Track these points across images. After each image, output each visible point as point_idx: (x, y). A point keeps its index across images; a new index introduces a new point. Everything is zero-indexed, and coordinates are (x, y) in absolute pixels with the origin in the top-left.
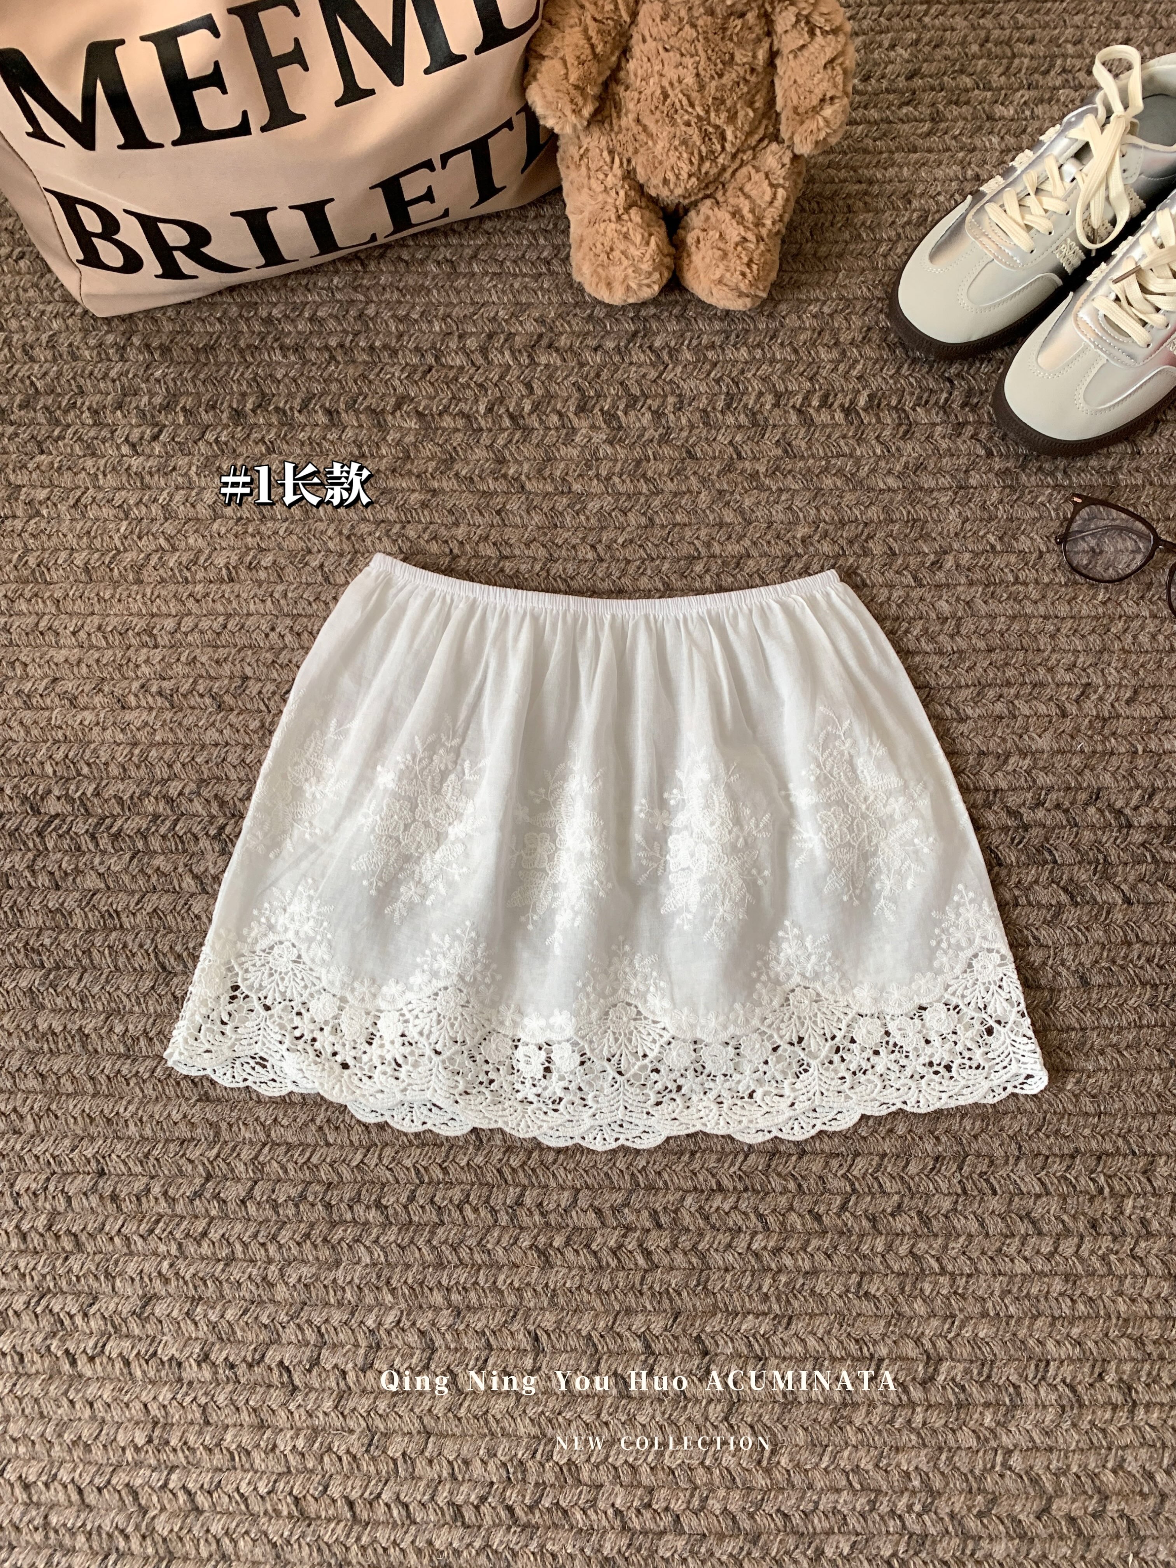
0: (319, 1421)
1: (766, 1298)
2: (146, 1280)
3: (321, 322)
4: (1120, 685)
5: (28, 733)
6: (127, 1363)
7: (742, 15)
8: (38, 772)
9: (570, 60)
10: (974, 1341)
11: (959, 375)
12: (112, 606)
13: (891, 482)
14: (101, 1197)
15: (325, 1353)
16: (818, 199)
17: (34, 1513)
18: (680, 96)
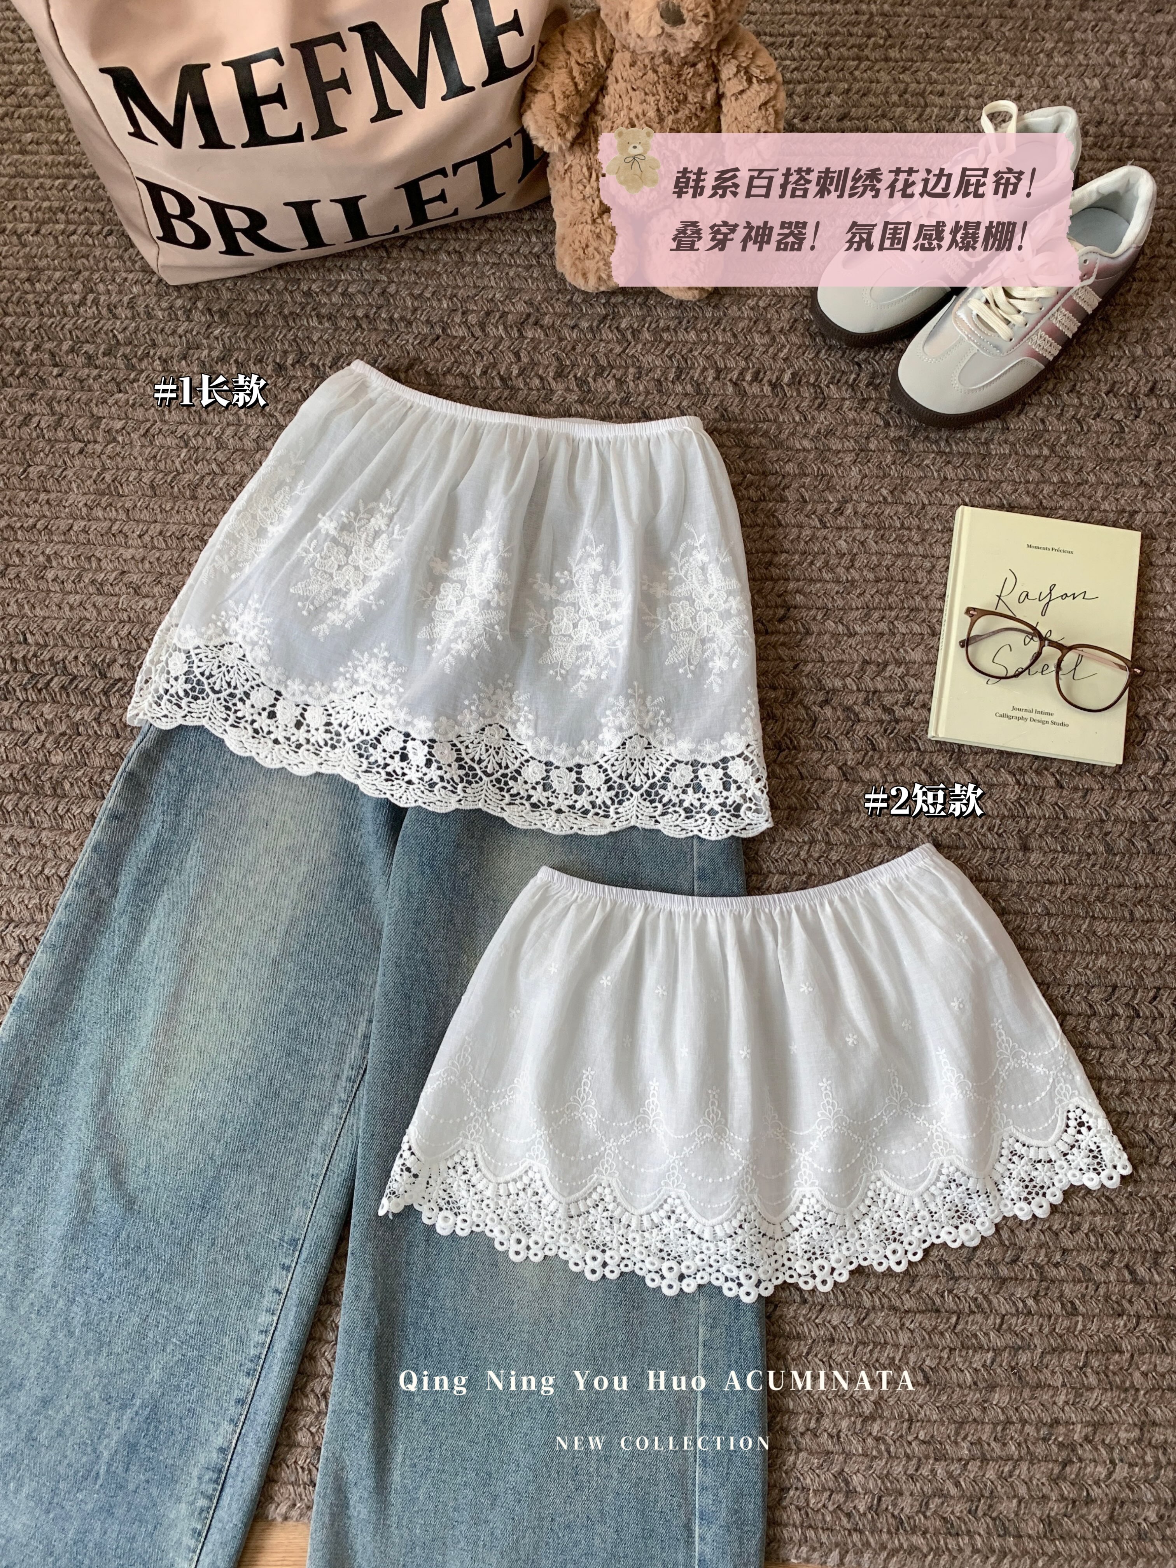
3: (351, 296)
5: (99, 613)
7: (694, 65)
8: (107, 644)
9: (558, 94)
11: (866, 360)
12: (171, 516)
13: (806, 443)
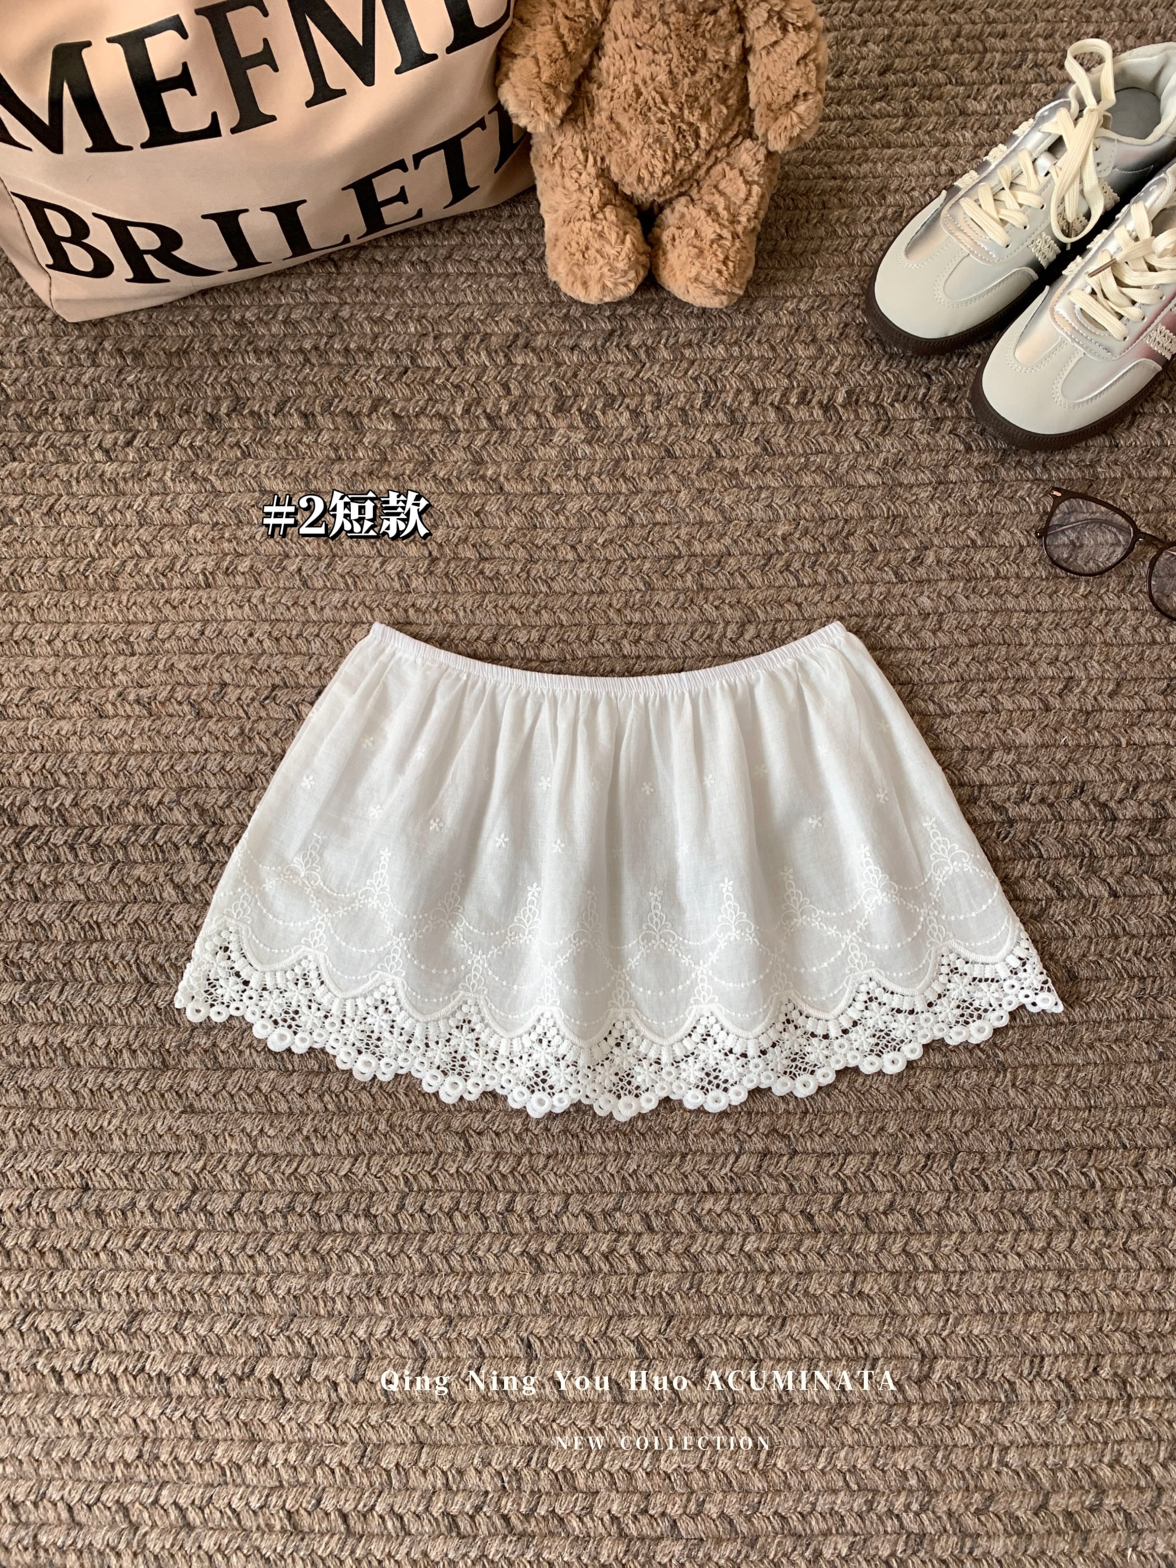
0: (311, 1433)
1: (759, 1299)
2: (134, 1296)
3: (295, 324)
4: (1103, 678)
6: (114, 1379)
7: (714, 12)
8: (15, 783)
9: (542, 58)
10: (968, 1339)
11: (936, 370)
12: (87, 614)
13: (871, 478)
14: (86, 1212)
15: (316, 1365)
16: (793, 195)
17: (23, 1533)
18: (654, 93)
